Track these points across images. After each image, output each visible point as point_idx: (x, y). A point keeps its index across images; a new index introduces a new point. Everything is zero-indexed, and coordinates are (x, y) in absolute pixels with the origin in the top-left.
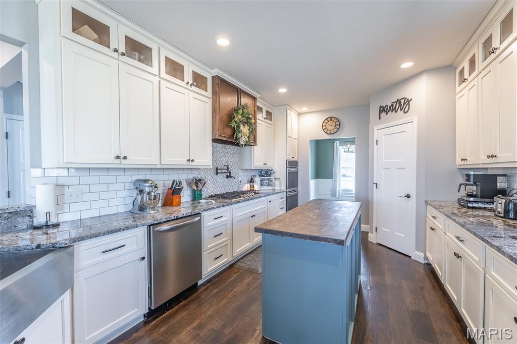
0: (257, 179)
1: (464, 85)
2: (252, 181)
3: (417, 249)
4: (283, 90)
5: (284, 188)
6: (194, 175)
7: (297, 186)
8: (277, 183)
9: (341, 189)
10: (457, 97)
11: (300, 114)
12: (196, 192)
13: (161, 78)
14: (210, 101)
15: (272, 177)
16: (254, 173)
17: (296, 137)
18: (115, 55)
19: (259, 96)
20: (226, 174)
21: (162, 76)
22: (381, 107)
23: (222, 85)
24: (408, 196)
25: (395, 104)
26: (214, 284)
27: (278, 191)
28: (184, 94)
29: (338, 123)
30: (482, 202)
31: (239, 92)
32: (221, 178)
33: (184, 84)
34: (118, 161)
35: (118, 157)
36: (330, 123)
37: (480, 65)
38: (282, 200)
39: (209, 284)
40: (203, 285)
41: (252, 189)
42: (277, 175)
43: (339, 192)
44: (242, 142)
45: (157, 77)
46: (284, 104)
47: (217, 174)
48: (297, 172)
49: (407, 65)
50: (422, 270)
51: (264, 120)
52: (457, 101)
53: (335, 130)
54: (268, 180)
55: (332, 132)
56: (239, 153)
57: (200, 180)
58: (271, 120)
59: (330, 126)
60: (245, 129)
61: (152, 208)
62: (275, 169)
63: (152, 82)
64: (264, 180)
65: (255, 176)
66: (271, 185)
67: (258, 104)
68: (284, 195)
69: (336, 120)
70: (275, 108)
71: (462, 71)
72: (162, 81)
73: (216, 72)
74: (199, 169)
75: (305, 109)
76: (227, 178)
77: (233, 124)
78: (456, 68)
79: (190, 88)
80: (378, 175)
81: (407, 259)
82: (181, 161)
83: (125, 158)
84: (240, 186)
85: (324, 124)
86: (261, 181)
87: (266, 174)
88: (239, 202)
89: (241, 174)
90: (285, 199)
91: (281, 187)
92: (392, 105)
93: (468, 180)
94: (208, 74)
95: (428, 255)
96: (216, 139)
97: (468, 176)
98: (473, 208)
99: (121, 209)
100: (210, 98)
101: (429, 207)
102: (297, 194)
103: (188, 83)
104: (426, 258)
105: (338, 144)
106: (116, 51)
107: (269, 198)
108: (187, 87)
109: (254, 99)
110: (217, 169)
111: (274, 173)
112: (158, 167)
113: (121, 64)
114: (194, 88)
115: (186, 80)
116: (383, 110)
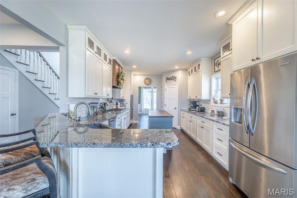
0: (119, 103)
1: (190, 76)
2: (117, 104)
3: (178, 125)
4: (134, 67)
5: (130, 107)
6: (102, 101)
7: (133, 107)
8: (127, 105)
9: (144, 108)
10: (188, 79)
11: (134, 75)
12: (104, 109)
14: (112, 70)
15: (124, 103)
19: (124, 67)
20: (110, 101)
24: (176, 108)
27: (128, 109)
28: (107, 67)
29: (150, 81)
30: (194, 109)
31: (119, 66)
34: (95, 95)
36: (147, 80)
37: (194, 73)
38: (130, 113)
41: (117, 108)
42: (126, 102)
44: (121, 87)
45: (102, 61)
47: (108, 101)
48: (133, 100)
49: (177, 67)
50: (179, 131)
52: (188, 80)
55: (148, 84)
57: (106, 103)
59: (147, 82)
60: (122, 82)
62: (125, 98)
63: (101, 63)
66: (124, 106)
68: (130, 110)
69: (149, 80)
71: (189, 72)
72: (103, 63)
73: (115, 58)
75: (138, 73)
76: (110, 103)
78: (188, 70)
79: (108, 65)
80: (166, 101)
81: (175, 129)
83: (97, 94)
85: (145, 81)
86: (121, 104)
87: (122, 101)
91: (128, 107)
93: (191, 103)
94: (112, 59)
95: (182, 126)
96: (113, 86)
97: (191, 101)
98: (192, 110)
101: (182, 111)
102: (133, 110)
103: (108, 63)
104: (181, 127)
106: (95, 52)
109: (122, 68)
110: (108, 99)
111: (125, 100)
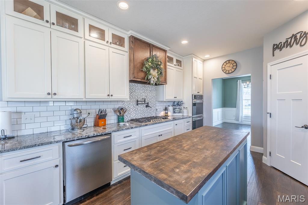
0: (171, 108)
2: (166, 109)
4: (185, 42)
5: (190, 115)
6: (120, 106)
7: (203, 113)
8: (185, 111)
9: (243, 115)
11: (204, 61)
12: (120, 117)
13: (86, 39)
14: (127, 55)
15: (182, 107)
16: (168, 104)
17: (201, 77)
18: (48, 25)
19: (169, 49)
20: (146, 105)
21: (86, 38)
22: (274, 45)
23: (136, 42)
24: (306, 127)
25: (289, 40)
26: (122, 185)
27: (186, 117)
28: (105, 50)
29: (235, 64)
31: (151, 47)
32: (142, 107)
33: (105, 43)
34: (50, 96)
35: (49, 94)
36: (228, 65)
38: (188, 123)
39: (119, 185)
40: (114, 185)
41: (166, 115)
42: (185, 105)
43: (242, 117)
44: (152, 82)
45: (83, 39)
46: (190, 54)
47: (137, 105)
48: (202, 103)
51: (175, 66)
53: (233, 70)
54: (179, 108)
55: (230, 72)
56: (156, 90)
57: (122, 109)
58: (181, 66)
59: (228, 68)
60: (154, 73)
61: (79, 128)
62: (185, 101)
63: (78, 42)
64: (176, 108)
65: (169, 106)
66: (181, 112)
67: (168, 54)
68: (190, 120)
69: (233, 62)
70: (184, 58)
72: (86, 41)
73: (131, 33)
74: (124, 101)
75: (207, 56)
76: (146, 107)
77: (144, 69)
79: (110, 45)
82: (103, 96)
83: (55, 94)
84: (157, 112)
85: (224, 66)
86: (174, 109)
87: (177, 105)
88: (146, 125)
89: (157, 104)
90: (191, 122)
91: (188, 113)
92: (287, 41)
94: (126, 35)
96: (132, 80)
99: (63, 128)
100: (127, 52)
102: (202, 119)
103: (107, 42)
105: (241, 82)
106: (47, 22)
107: (176, 122)
108: (108, 45)
109: (165, 51)
110: (138, 101)
111: (183, 104)
112: (84, 100)
113: (52, 31)
114: (113, 45)
115: (106, 39)
116: (277, 47)
